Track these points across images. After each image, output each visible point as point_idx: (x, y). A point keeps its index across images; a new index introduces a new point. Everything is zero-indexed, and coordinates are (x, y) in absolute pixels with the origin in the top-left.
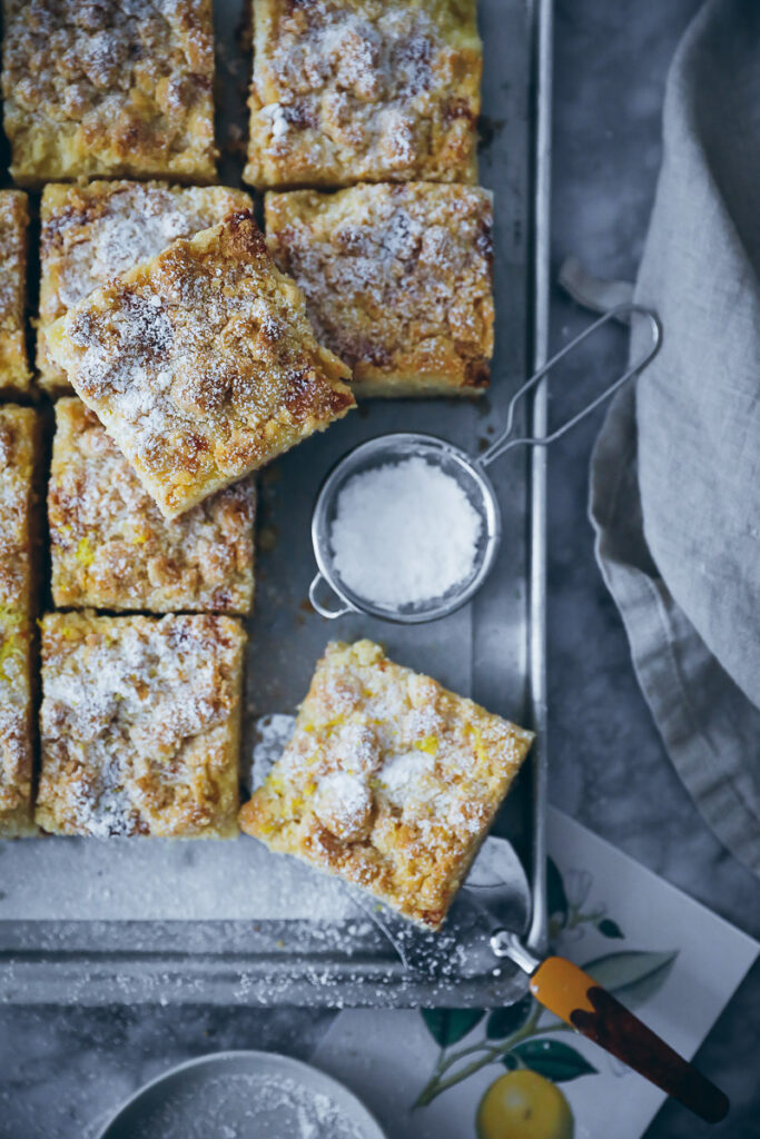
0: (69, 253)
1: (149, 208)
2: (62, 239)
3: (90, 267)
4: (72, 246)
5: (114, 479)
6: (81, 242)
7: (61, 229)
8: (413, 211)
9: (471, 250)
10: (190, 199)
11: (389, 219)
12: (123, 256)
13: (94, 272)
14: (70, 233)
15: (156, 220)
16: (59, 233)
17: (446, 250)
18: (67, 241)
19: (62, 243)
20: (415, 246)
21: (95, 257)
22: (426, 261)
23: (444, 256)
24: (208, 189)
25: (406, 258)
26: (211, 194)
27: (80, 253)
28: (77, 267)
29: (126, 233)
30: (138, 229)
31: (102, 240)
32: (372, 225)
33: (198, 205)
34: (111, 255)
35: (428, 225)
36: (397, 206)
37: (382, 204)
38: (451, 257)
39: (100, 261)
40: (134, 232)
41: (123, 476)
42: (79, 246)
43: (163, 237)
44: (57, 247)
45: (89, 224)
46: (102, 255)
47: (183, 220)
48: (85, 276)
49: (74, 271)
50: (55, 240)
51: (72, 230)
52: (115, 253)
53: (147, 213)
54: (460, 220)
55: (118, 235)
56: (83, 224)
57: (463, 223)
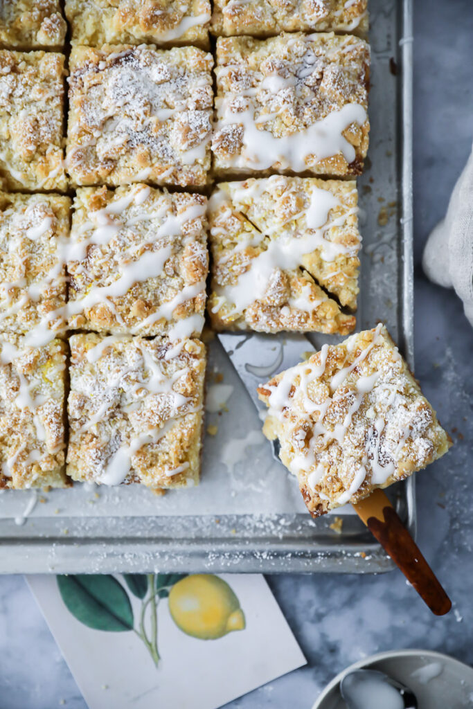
0: (87, 93)
1: (142, 61)
2: (83, 83)
3: (102, 102)
4: (90, 88)
5: (111, 245)
6: (95, 85)
7: (82, 76)
8: (319, 52)
9: (356, 82)
10: (170, 56)
11: (301, 57)
12: (124, 93)
13: (104, 106)
14: (88, 79)
15: (147, 69)
16: (81, 79)
17: (340, 80)
18: (86, 84)
19: (83, 86)
20: (318, 77)
21: (106, 95)
22: (325, 88)
23: (338, 85)
24: (183, 48)
25: (311, 85)
26: (185, 52)
27: (95, 92)
28: (93, 102)
29: (126, 78)
30: (135, 75)
31: (111, 82)
32: (289, 60)
33: (176, 60)
34: (116, 93)
35: (327, 62)
36: (308, 48)
37: (298, 46)
38: (343, 86)
39: (109, 97)
40: (132, 77)
41: (118, 242)
42: (94, 87)
43: (152, 81)
44: (80, 89)
45: (100, 72)
46: (110, 93)
47: (165, 68)
48: (99, 109)
49: (91, 105)
50: (78, 84)
51: (89, 76)
52: (118, 91)
53: (141, 65)
54: (350, 60)
55: (121, 79)
56: (97, 72)
57: (353, 63)
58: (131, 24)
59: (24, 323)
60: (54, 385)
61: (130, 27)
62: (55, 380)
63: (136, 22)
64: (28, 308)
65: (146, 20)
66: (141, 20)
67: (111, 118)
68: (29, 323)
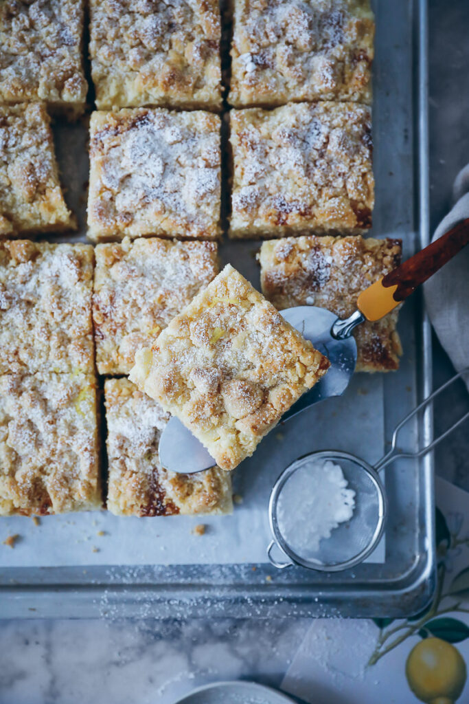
0: (107, 154)
1: (156, 124)
2: (103, 145)
3: (121, 162)
4: (110, 149)
5: (133, 294)
6: (114, 147)
7: (102, 139)
8: (323, 120)
9: (359, 143)
10: (182, 119)
11: (308, 124)
12: (141, 154)
13: (123, 165)
14: (108, 141)
15: (161, 131)
16: (101, 141)
17: (344, 143)
18: (106, 146)
19: (103, 147)
20: (325, 141)
21: (124, 155)
22: (332, 150)
23: (344, 146)
24: (193, 112)
25: (319, 148)
26: (195, 115)
27: (114, 153)
28: (113, 162)
29: (143, 140)
30: (150, 138)
31: (129, 144)
32: (298, 128)
33: (186, 123)
34: (133, 154)
35: (332, 127)
36: (314, 116)
37: (304, 115)
38: (348, 147)
39: (127, 157)
40: (148, 139)
41: (138, 292)
42: (113, 149)
43: (166, 142)
44: (100, 150)
45: (119, 135)
46: (128, 154)
47: (178, 131)
48: (118, 168)
49: (111, 164)
50: (99, 146)
51: (109, 139)
52: (135, 152)
53: (156, 128)
54: (352, 125)
55: (138, 141)
56: (116, 135)
57: (354, 126)
58: (151, 86)
59: (55, 361)
60: (86, 417)
61: (150, 88)
62: (87, 412)
63: (155, 84)
64: (59, 347)
65: (165, 82)
66: (160, 83)
67: (129, 176)
68: (60, 361)
